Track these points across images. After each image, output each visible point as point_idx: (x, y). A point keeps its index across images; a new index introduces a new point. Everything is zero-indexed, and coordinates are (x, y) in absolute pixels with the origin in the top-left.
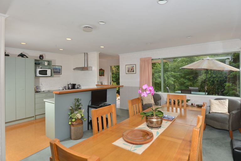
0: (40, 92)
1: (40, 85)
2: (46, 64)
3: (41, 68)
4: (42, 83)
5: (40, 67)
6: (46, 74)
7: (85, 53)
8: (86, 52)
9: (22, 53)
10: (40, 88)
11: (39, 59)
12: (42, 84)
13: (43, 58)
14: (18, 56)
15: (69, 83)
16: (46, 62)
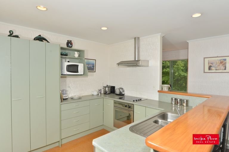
0: (67, 99)
1: (68, 89)
2: (76, 55)
3: (68, 62)
4: (70, 85)
5: (68, 60)
6: (77, 72)
7: (135, 38)
8: (137, 36)
9: (40, 35)
10: (67, 92)
11: (65, 46)
12: (69, 87)
13: (72, 46)
14: (34, 39)
15: (106, 86)
16: (76, 52)
